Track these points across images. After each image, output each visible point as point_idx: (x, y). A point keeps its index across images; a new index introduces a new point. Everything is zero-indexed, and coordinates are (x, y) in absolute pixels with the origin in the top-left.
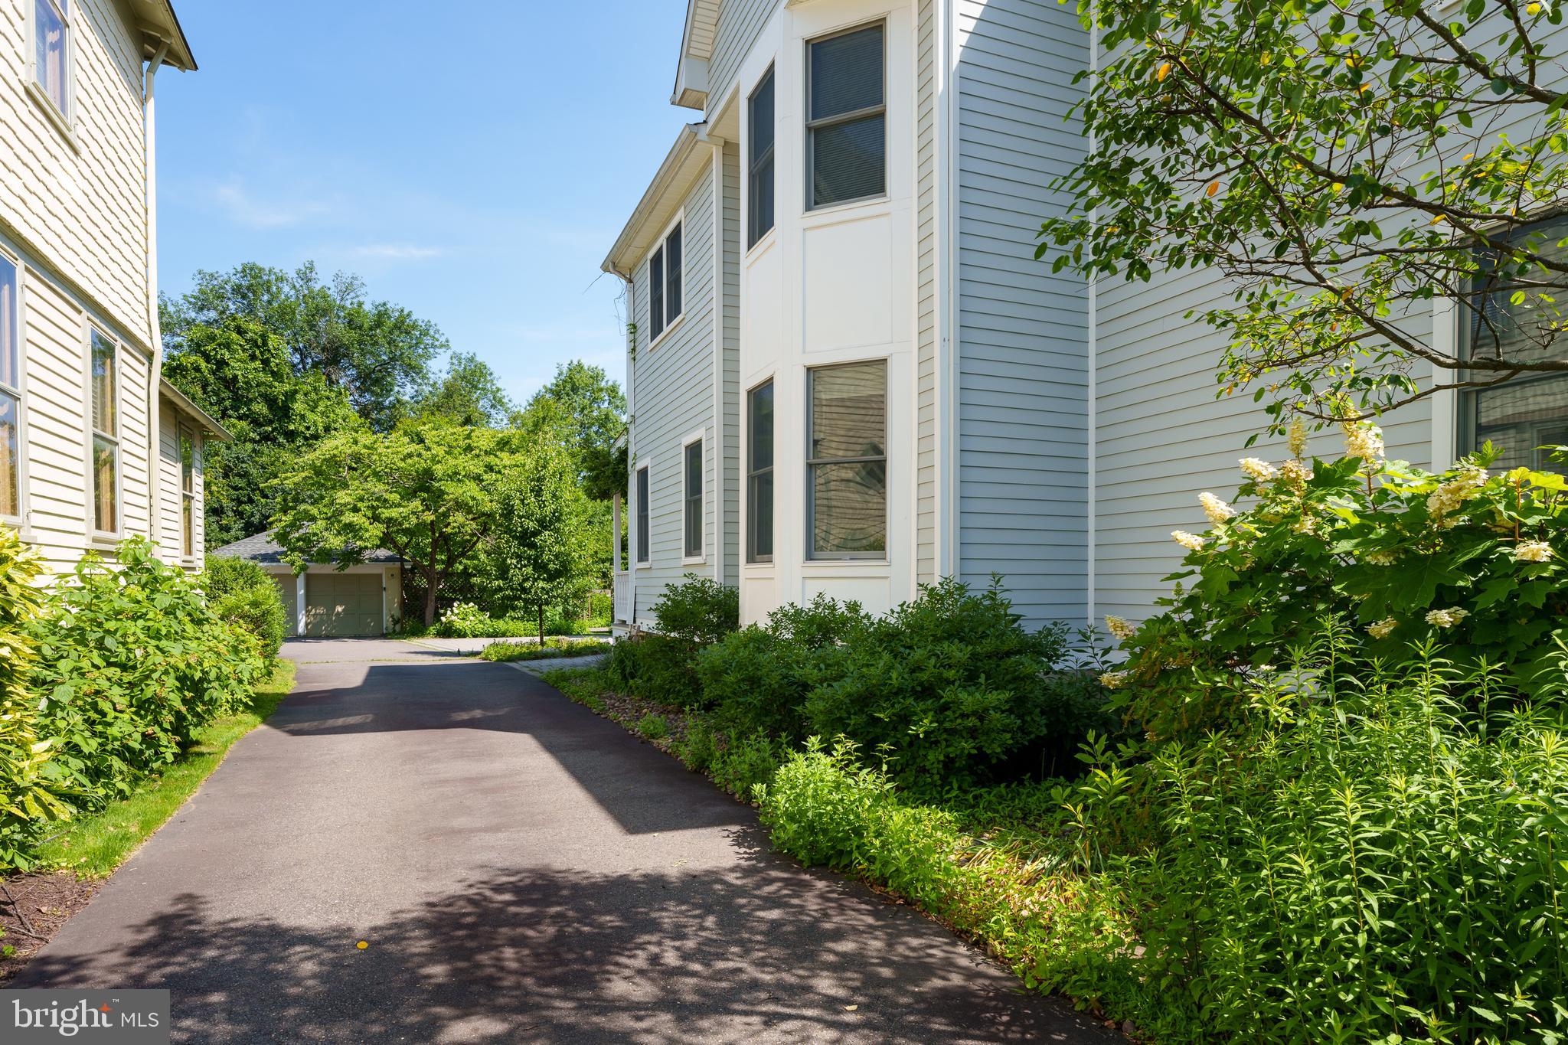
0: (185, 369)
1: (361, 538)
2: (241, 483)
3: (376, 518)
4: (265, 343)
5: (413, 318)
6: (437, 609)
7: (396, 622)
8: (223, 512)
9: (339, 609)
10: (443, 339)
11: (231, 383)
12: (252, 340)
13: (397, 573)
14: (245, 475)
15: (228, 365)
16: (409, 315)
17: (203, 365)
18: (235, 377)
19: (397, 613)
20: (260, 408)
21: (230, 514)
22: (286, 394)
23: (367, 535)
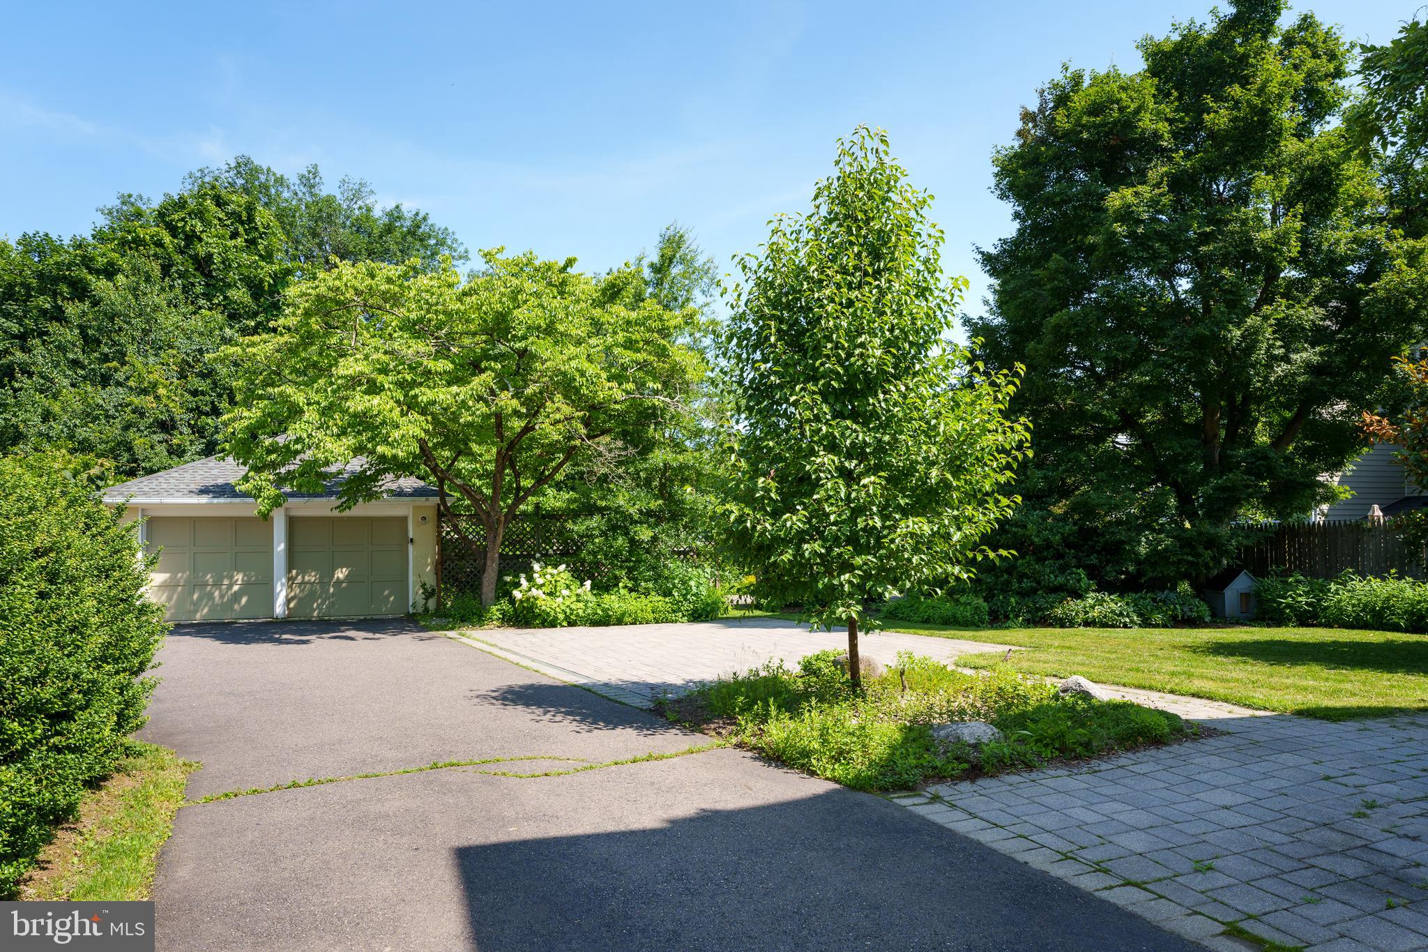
0: (145, 244)
1: (385, 441)
2: (202, 385)
3: (410, 405)
4: (251, 219)
5: (430, 222)
6: (501, 574)
7: (429, 594)
8: (174, 427)
9: (341, 574)
10: (461, 249)
11: (203, 264)
12: (234, 213)
13: (431, 515)
14: (208, 374)
15: (200, 240)
16: (425, 219)
17: (167, 239)
18: (210, 256)
19: (431, 581)
20: (240, 294)
21: (186, 430)
22: (275, 276)
23: (396, 434)
